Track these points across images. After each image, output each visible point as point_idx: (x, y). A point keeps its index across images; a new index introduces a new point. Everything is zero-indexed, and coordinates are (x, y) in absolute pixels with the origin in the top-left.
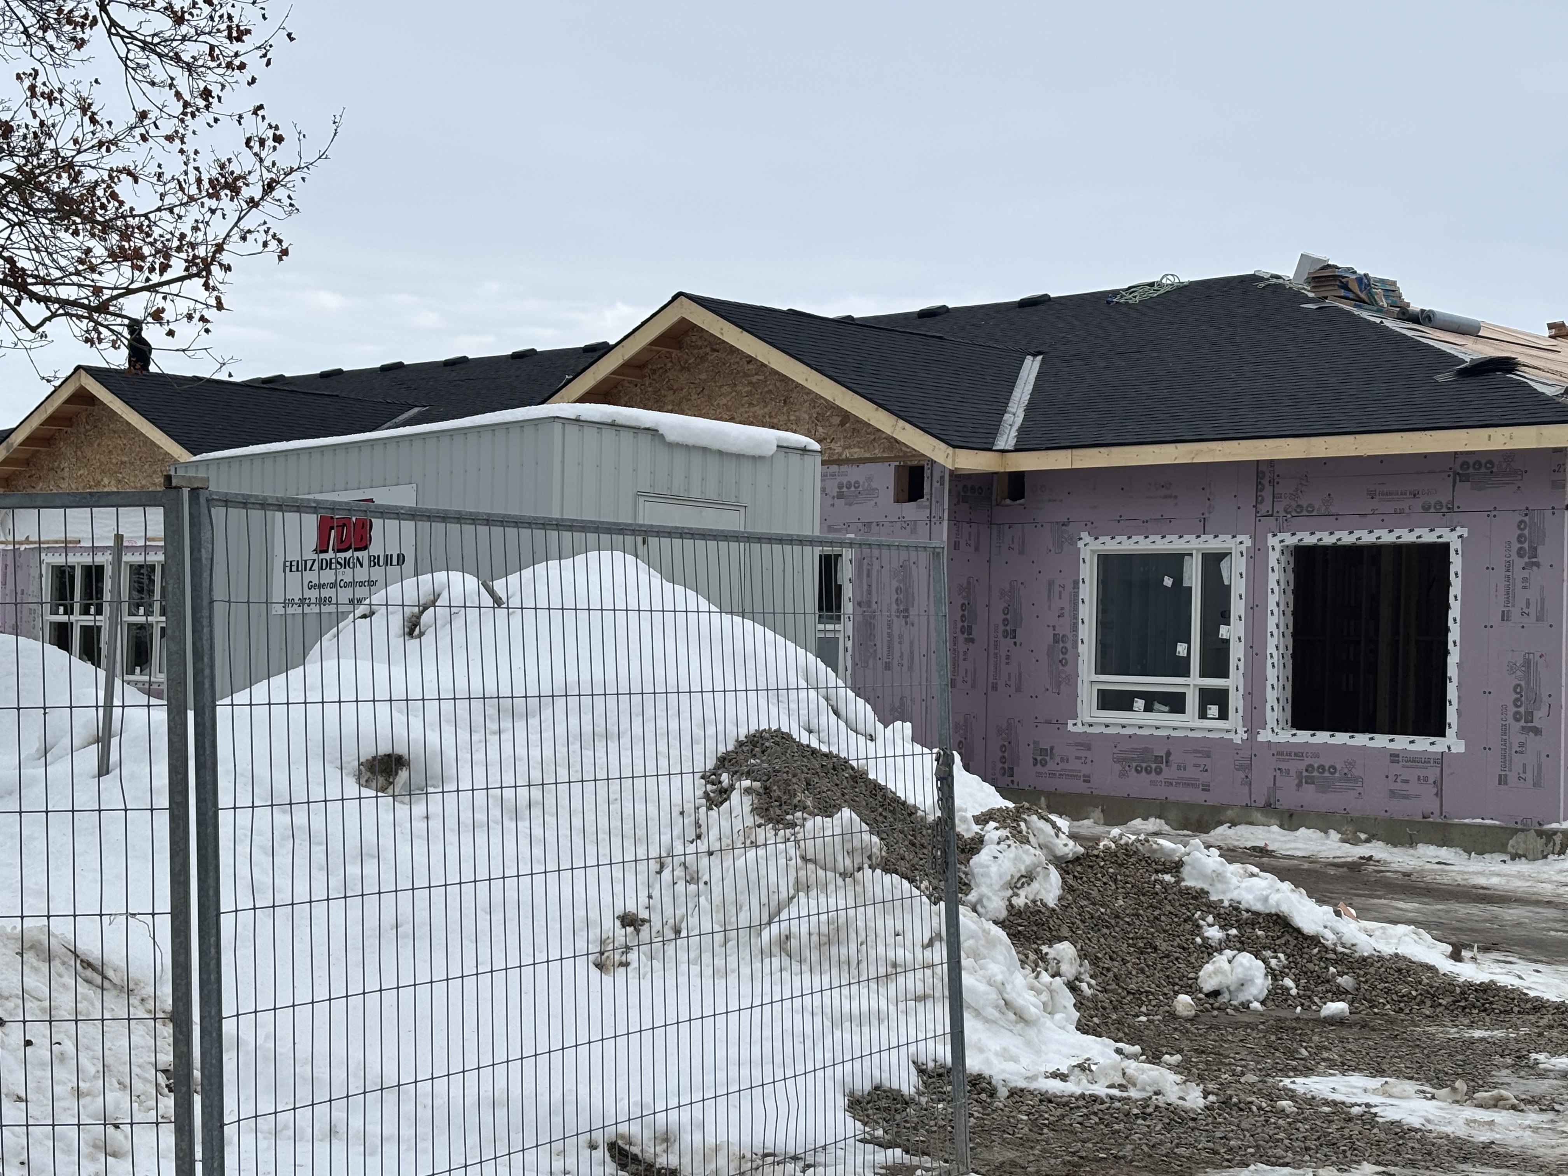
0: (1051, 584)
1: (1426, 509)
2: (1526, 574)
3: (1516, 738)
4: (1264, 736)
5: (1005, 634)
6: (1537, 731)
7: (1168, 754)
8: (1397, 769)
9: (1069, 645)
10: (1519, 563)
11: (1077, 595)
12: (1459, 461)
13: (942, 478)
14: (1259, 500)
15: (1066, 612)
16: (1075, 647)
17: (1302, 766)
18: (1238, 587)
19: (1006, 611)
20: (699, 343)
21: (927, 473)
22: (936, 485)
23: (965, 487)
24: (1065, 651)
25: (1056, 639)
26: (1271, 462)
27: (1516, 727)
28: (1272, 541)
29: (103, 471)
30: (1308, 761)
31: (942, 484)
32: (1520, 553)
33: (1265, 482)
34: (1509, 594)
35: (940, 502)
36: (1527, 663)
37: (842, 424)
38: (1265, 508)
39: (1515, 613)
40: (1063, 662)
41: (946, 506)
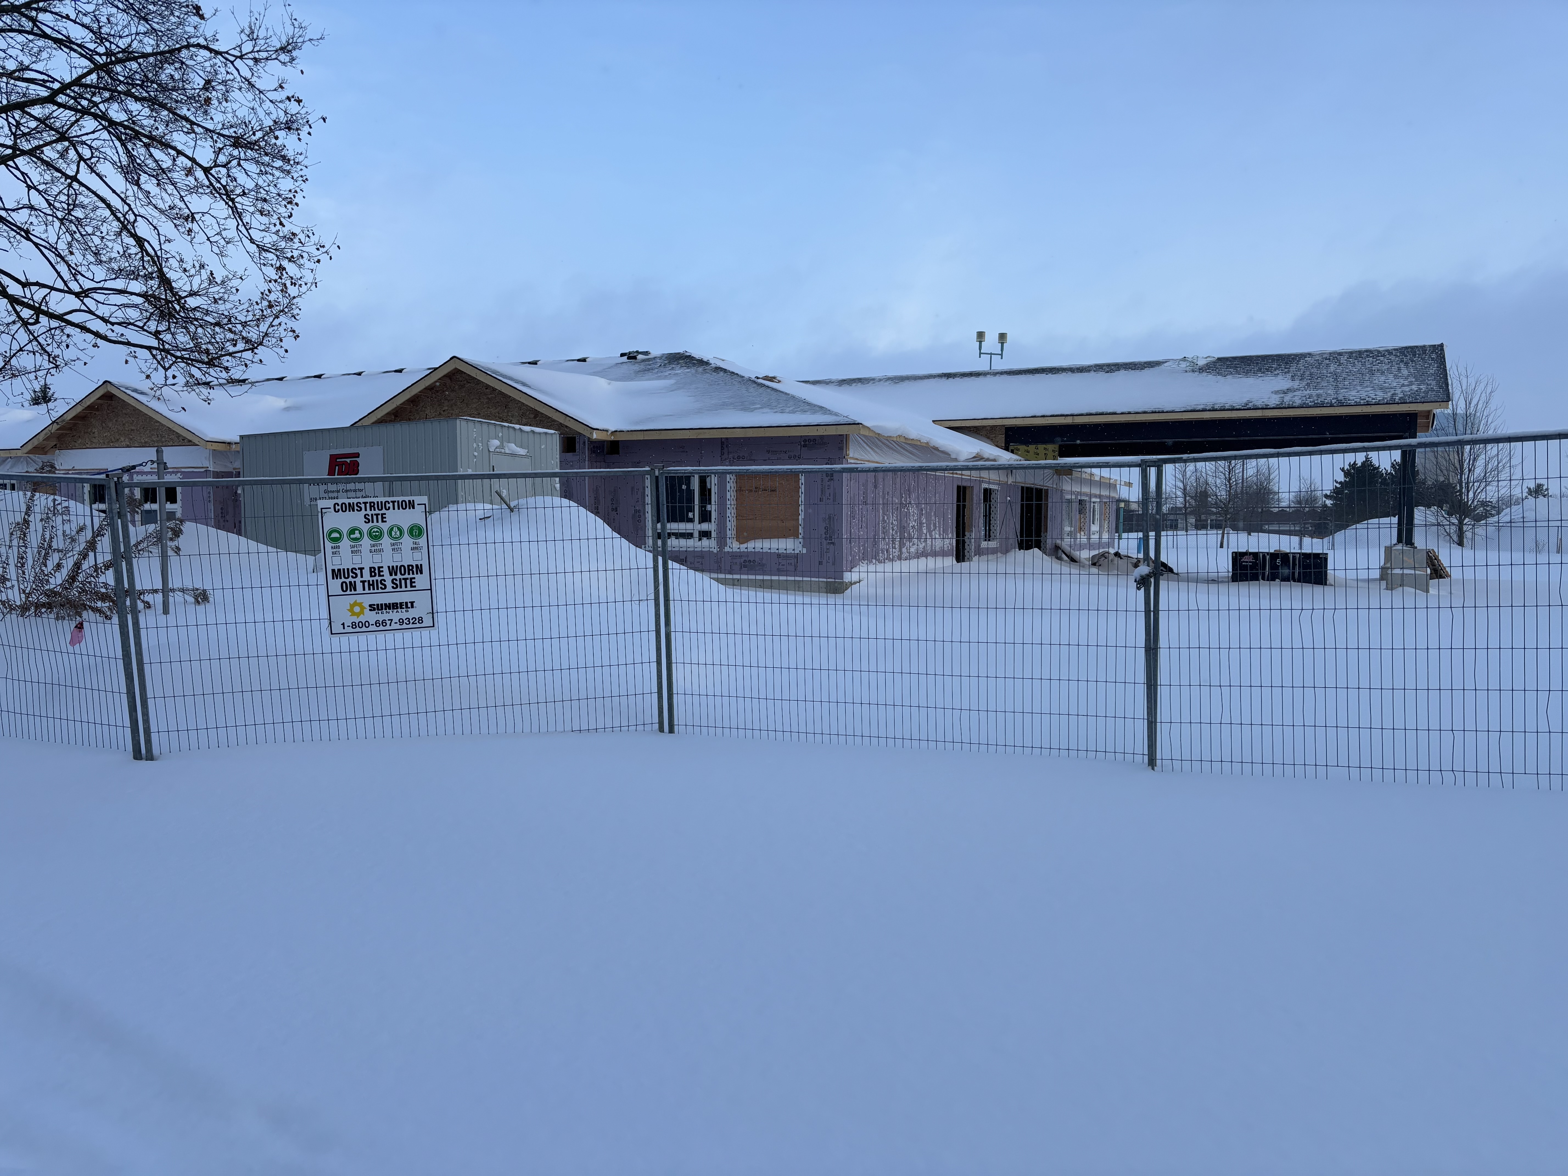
0: (633, 488)
1: (790, 458)
2: (829, 483)
3: (826, 547)
4: (726, 549)
5: (613, 510)
6: (833, 543)
7: (686, 558)
8: (780, 561)
9: (642, 514)
10: (827, 479)
11: (644, 492)
12: (803, 439)
13: (584, 442)
14: (722, 454)
15: (640, 500)
16: (644, 514)
17: (742, 560)
18: (714, 490)
19: (612, 500)
20: (461, 379)
21: (577, 440)
22: (582, 445)
23: (594, 447)
24: (640, 516)
25: (636, 511)
26: (727, 439)
27: (825, 542)
29: (120, 434)
30: (745, 560)
31: (585, 445)
33: (724, 446)
34: (823, 491)
35: (584, 453)
36: (830, 518)
37: (535, 418)
38: (726, 456)
39: (825, 498)
40: (639, 521)
41: (587, 455)
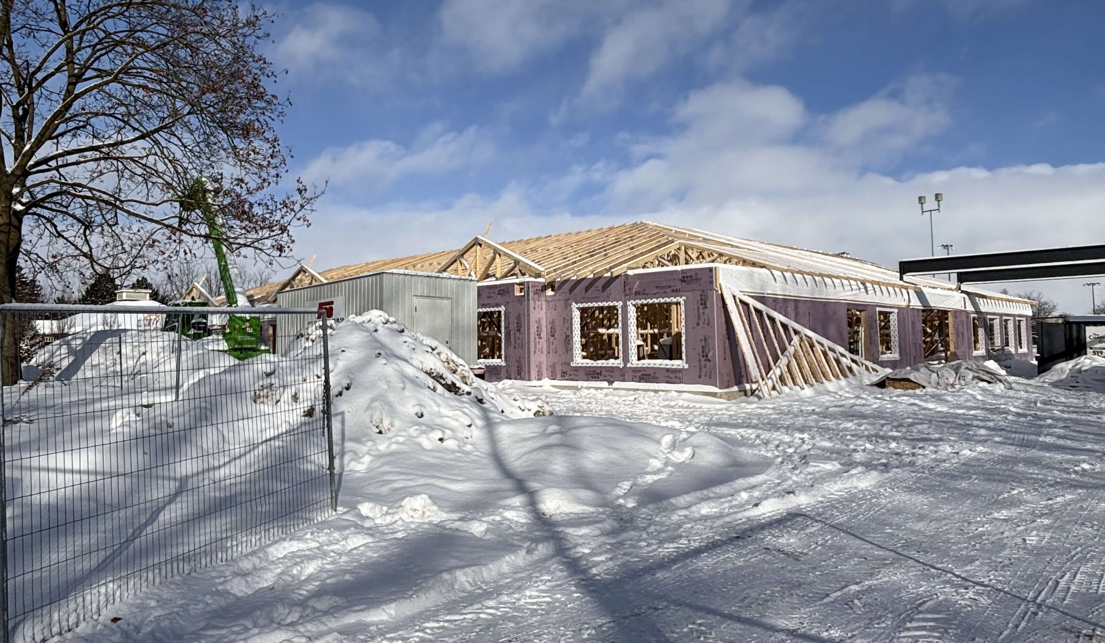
0: (564, 319)
1: (673, 291)
2: (703, 311)
3: (703, 363)
4: (629, 365)
5: (551, 336)
6: (709, 360)
7: (601, 372)
8: (668, 374)
9: (570, 338)
10: (701, 307)
12: (682, 276)
13: (529, 287)
14: (625, 290)
15: (569, 328)
16: (572, 339)
17: (640, 374)
18: (620, 318)
19: (551, 328)
22: (527, 289)
23: (536, 290)
24: (569, 340)
25: (566, 337)
27: (703, 359)
28: (628, 303)
30: (642, 372)
31: (529, 289)
32: (701, 304)
33: (626, 284)
34: (699, 318)
35: (529, 294)
36: (705, 339)
38: (626, 293)
39: (701, 323)
41: (531, 295)
